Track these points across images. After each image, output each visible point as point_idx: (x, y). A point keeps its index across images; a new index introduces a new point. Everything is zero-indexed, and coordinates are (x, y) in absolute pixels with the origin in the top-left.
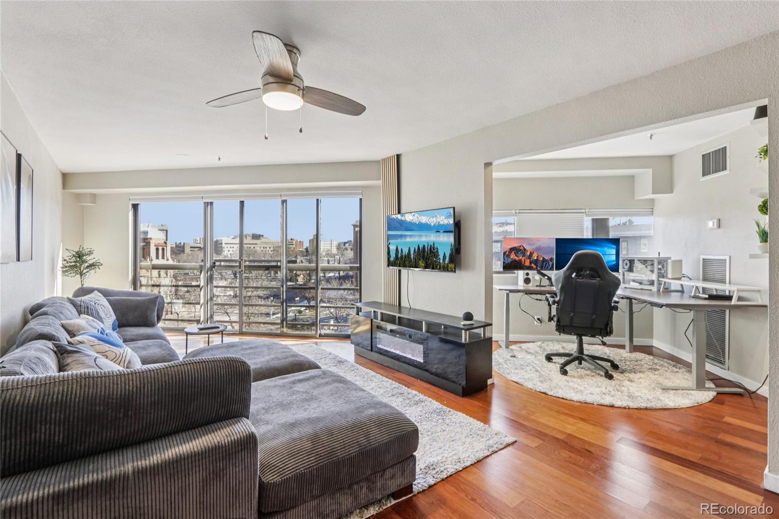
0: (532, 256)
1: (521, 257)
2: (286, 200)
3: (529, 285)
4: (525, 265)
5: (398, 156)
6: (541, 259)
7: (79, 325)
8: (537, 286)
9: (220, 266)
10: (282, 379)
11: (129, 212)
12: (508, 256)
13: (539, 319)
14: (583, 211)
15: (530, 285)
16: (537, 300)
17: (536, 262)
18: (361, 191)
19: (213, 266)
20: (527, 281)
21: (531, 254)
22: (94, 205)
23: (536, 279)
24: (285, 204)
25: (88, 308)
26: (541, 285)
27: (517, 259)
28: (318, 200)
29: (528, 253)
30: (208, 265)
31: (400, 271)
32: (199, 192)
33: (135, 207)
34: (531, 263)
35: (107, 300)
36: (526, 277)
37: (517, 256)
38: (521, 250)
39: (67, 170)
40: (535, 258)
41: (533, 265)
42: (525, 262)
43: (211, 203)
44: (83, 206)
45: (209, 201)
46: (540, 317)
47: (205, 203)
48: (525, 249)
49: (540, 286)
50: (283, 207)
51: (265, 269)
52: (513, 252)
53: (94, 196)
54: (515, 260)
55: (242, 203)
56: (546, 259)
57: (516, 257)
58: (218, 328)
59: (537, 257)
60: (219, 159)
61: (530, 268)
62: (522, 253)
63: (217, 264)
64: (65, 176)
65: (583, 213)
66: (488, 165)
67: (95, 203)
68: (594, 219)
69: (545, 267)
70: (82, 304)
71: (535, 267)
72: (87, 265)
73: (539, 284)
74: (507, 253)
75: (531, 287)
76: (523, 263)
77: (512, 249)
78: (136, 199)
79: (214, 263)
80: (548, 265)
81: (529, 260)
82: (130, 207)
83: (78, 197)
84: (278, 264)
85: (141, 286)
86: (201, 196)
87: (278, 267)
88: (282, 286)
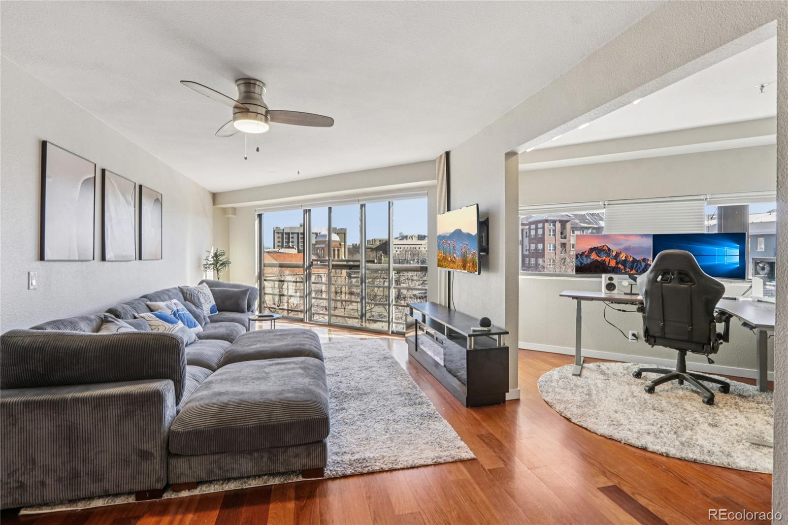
0: (618, 256)
1: (604, 258)
2: (365, 204)
3: (613, 292)
4: (610, 265)
5: (448, 154)
6: (631, 259)
7: (159, 306)
8: (625, 294)
9: (317, 265)
10: (270, 361)
11: (255, 221)
12: (588, 256)
13: (634, 335)
14: (702, 197)
15: (615, 291)
16: (620, 310)
17: (624, 262)
18: (427, 192)
19: (311, 265)
20: (610, 287)
21: (618, 254)
22: (234, 216)
23: (625, 285)
24: (363, 208)
25: (191, 295)
26: (633, 292)
27: (599, 259)
28: (389, 202)
29: (614, 254)
30: (307, 264)
31: (449, 272)
32: (299, 202)
33: (260, 216)
34: (617, 263)
35: (211, 290)
36: (609, 282)
37: (599, 256)
38: (605, 250)
39: (214, 191)
40: (623, 258)
41: (620, 265)
42: (609, 262)
43: (310, 210)
44: (228, 218)
45: (307, 209)
46: (636, 332)
47: (304, 210)
48: (609, 249)
49: (631, 294)
50: (362, 210)
51: (349, 268)
52: (594, 252)
53: (234, 209)
54: (597, 261)
55: (330, 209)
56: (638, 259)
57: (598, 258)
58: (272, 316)
59: (625, 257)
60: (299, 172)
61: (615, 270)
62: (606, 253)
63: (314, 263)
64: (214, 196)
65: (703, 200)
66: (511, 154)
67: (235, 215)
68: (722, 207)
69: (636, 268)
70: (188, 292)
71: (622, 267)
72: (221, 262)
73: (629, 292)
74: (586, 253)
75: (616, 294)
76: (607, 264)
77: (592, 250)
78: (260, 210)
79: (312, 262)
80: (639, 265)
81: (615, 261)
82: (256, 216)
83: (224, 210)
84: (357, 264)
85: (265, 280)
86: (300, 204)
87: (358, 266)
88: (362, 284)
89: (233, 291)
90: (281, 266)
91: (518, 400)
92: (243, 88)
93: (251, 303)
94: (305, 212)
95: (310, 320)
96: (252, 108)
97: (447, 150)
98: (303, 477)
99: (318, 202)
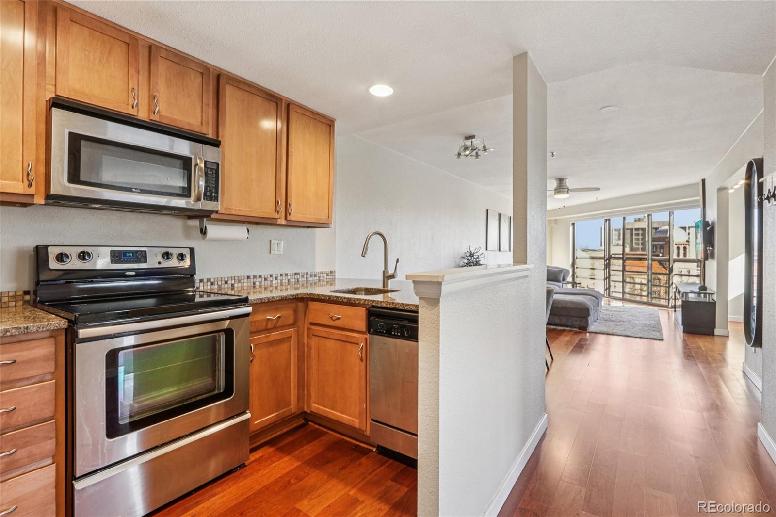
2: (651, 213)
5: (704, 180)
9: (615, 257)
11: (570, 227)
19: (610, 257)
22: (557, 225)
24: (650, 217)
28: (670, 212)
30: (607, 257)
32: (601, 214)
33: (573, 224)
43: (609, 220)
44: (553, 225)
45: (607, 218)
53: (556, 220)
55: (624, 217)
63: (613, 256)
66: (721, 189)
78: (573, 221)
82: (571, 224)
83: (550, 221)
84: (646, 256)
85: (577, 268)
86: (602, 216)
87: (646, 258)
88: (648, 271)
89: (555, 271)
90: (592, 258)
91: (728, 336)
92: (558, 182)
93: (565, 277)
94: (606, 220)
95: (609, 295)
96: (562, 190)
97: (703, 178)
98: (579, 329)
99: (615, 214)
